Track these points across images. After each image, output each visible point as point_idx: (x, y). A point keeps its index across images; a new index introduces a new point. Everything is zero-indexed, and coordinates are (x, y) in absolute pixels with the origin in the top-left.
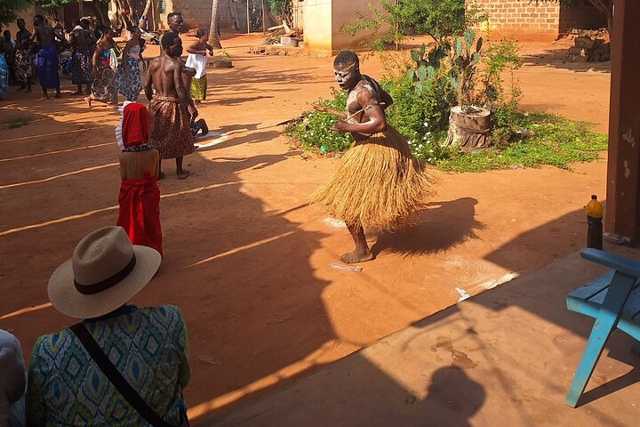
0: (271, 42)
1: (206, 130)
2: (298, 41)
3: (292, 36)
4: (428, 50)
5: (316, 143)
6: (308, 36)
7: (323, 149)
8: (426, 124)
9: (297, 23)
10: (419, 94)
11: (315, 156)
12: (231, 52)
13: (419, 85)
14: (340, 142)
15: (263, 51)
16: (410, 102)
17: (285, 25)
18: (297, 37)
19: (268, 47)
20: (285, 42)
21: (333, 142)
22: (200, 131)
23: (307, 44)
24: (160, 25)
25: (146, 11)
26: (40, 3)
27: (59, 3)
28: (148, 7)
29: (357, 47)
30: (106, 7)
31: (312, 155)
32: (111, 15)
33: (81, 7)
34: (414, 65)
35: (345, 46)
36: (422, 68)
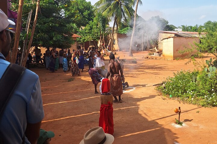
0: (150, 54)
1: (128, 86)
2: (160, 54)
3: (158, 52)
4: (213, 60)
5: (168, 94)
6: (164, 52)
7: (171, 96)
8: (213, 90)
9: (160, 47)
10: (210, 77)
11: (168, 98)
12: (136, 58)
13: (209, 74)
14: (177, 94)
15: (147, 58)
16: (206, 80)
17: (155, 48)
18: (160, 53)
19: (150, 56)
20: (156, 55)
21: (174, 94)
22: (126, 86)
23: (164, 56)
24: (113, 48)
25: (109, 44)
26: (78, 41)
27: (83, 41)
28: (110, 42)
29: (183, 56)
30: (97, 43)
31: (166, 98)
32: (99, 45)
33: (90, 43)
34: (208, 66)
35: (178, 56)
36: (211, 67)
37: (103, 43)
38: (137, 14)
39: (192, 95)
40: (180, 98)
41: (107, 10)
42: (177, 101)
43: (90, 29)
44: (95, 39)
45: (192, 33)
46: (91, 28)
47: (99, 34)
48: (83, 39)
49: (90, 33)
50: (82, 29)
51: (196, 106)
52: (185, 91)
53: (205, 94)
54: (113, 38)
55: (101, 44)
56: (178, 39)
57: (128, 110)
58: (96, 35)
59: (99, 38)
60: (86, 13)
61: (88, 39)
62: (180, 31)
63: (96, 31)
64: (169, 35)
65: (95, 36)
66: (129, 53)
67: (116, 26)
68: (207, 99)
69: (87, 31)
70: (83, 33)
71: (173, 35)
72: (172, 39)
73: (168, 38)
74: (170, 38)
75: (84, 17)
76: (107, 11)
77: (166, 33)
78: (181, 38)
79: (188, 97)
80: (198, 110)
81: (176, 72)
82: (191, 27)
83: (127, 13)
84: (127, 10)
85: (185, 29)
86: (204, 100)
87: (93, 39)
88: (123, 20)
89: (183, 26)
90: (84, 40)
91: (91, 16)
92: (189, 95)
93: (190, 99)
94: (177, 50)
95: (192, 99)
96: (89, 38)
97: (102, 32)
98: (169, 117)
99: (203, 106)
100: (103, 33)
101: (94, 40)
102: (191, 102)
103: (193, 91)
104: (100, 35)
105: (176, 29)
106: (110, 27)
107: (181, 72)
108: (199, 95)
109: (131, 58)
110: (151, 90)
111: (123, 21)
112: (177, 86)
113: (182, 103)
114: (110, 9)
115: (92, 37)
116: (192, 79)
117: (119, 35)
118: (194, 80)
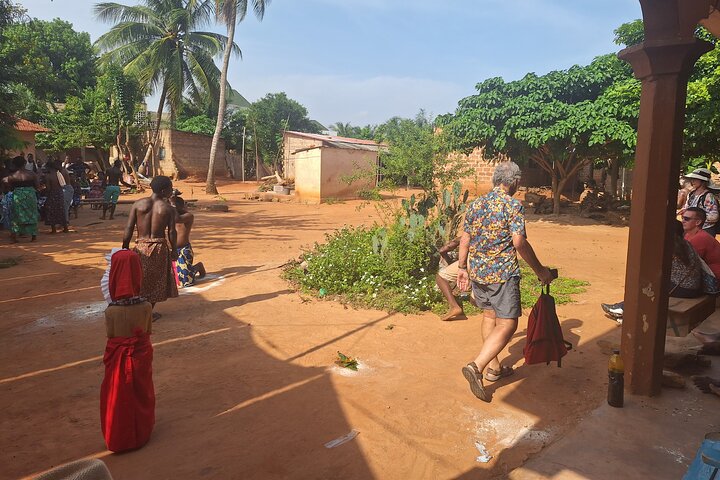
0: (264, 189)
1: (203, 273)
2: (289, 190)
3: (283, 185)
4: (418, 201)
5: (314, 286)
6: (300, 185)
7: (322, 292)
8: (422, 270)
9: (288, 174)
10: (411, 240)
11: (314, 299)
12: (228, 198)
13: (411, 232)
14: (338, 285)
15: (257, 198)
16: (405, 246)
17: (277, 175)
18: (289, 186)
19: (262, 194)
20: (278, 190)
21: (332, 285)
22: (198, 274)
23: (298, 193)
24: (159, 170)
25: (146, 158)
26: (42, 147)
27: (61, 148)
28: (148, 154)
29: (342, 196)
30: (107, 154)
31: (311, 298)
32: (112, 161)
33: (83, 154)
34: (405, 213)
35: (331, 195)
36: (413, 216)
37: (128, 155)
38: (226, 83)
39: (374, 286)
40: (344, 295)
41: (137, 59)
42: (337, 305)
43: (81, 113)
44: (102, 143)
45: (360, 141)
46: (88, 110)
47: (113, 128)
48: (61, 139)
49: (85, 123)
50: (55, 109)
51: (384, 313)
52: (357, 277)
53: (402, 281)
54: (159, 141)
55: (121, 157)
56: (331, 151)
57: (205, 344)
58: (104, 129)
59: (112, 141)
60: (70, 65)
61: (75, 141)
62: (333, 136)
63: (103, 118)
64: (309, 143)
65: (102, 132)
66: (205, 184)
67: (166, 110)
68: (409, 292)
69: (72, 118)
70: (59, 123)
71: (319, 144)
72: (317, 153)
73: (307, 150)
74: (312, 148)
75: (65, 76)
76: (138, 63)
77: (303, 137)
78: (340, 152)
79: (365, 292)
80: (390, 321)
81: (331, 233)
82: (358, 131)
83: (198, 74)
84: (198, 66)
85: (344, 131)
86: (401, 296)
87: (93, 144)
88: (186, 94)
89: (340, 125)
90: (64, 143)
91: (86, 76)
92: (365, 287)
93: (368, 297)
94: (330, 180)
95: (374, 295)
96: (78, 137)
97: (122, 122)
98: (321, 350)
99: (398, 310)
100: (124, 124)
101: (97, 144)
102: (371, 305)
103: (374, 275)
104: (117, 132)
105: (324, 132)
106: (149, 113)
107: (345, 231)
108: (390, 284)
109: (211, 198)
110: (269, 280)
111: (188, 97)
112: (337, 265)
113: (350, 308)
114: (148, 58)
115: (92, 137)
116: (371, 245)
117: (177, 136)
118: (376, 249)
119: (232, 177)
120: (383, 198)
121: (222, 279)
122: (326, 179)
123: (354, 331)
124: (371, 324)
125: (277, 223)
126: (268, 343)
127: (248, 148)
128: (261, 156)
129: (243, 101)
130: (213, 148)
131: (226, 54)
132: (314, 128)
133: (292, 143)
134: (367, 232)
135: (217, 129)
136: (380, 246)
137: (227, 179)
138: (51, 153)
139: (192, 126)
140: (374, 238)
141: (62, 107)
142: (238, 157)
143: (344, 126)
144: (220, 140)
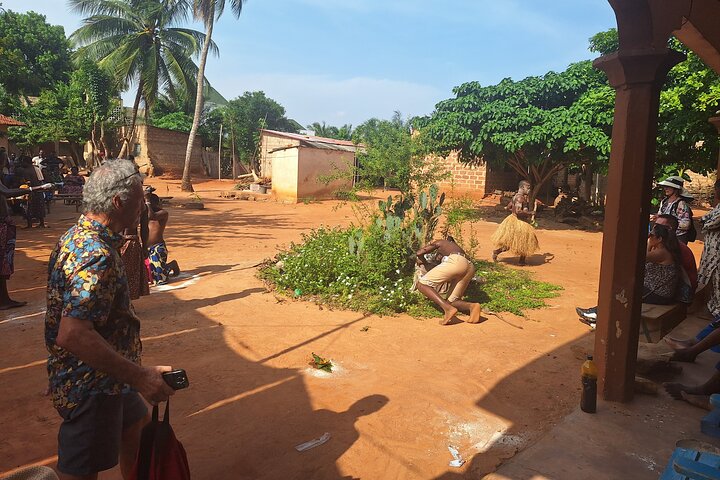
0: (241, 188)
1: (177, 272)
2: (266, 189)
3: (260, 184)
4: (394, 203)
5: (290, 286)
6: (276, 184)
7: (297, 292)
8: (398, 271)
9: (265, 172)
10: (388, 242)
11: (290, 300)
12: (203, 195)
13: (388, 234)
14: (314, 285)
15: (233, 196)
16: (381, 248)
17: (253, 173)
18: (266, 184)
19: (239, 193)
20: (254, 189)
21: (307, 286)
22: (172, 272)
23: (274, 192)
26: (15, 141)
27: (34, 142)
28: (123, 150)
29: (319, 196)
30: (82, 149)
31: (286, 298)
32: (86, 155)
33: (57, 147)
34: (382, 215)
35: (308, 195)
36: (390, 218)
37: (102, 150)
38: (204, 78)
39: (350, 287)
40: (319, 295)
41: (113, 54)
42: (313, 305)
43: (56, 107)
44: (76, 138)
45: (337, 141)
46: (63, 104)
47: (88, 123)
48: (34, 133)
49: (59, 117)
50: (29, 102)
51: (360, 315)
52: (332, 278)
53: (378, 283)
54: (135, 137)
55: (95, 152)
56: (308, 151)
58: (79, 124)
59: (87, 136)
60: (44, 58)
61: (49, 135)
62: (310, 136)
63: (77, 112)
64: (286, 142)
65: (76, 126)
66: (180, 181)
68: (384, 294)
69: (46, 111)
70: (32, 117)
71: (297, 143)
72: (295, 151)
73: (285, 149)
74: (290, 147)
75: (38, 69)
76: (114, 58)
77: (281, 136)
78: (317, 152)
79: (340, 293)
80: (365, 322)
81: (308, 232)
82: (335, 130)
83: (175, 71)
84: (175, 62)
85: (321, 131)
86: (376, 298)
87: (68, 138)
88: (162, 90)
89: (316, 125)
90: (37, 137)
91: (61, 68)
92: (341, 288)
93: (343, 298)
94: (307, 180)
95: (350, 296)
96: (53, 131)
97: (97, 117)
98: (296, 350)
99: (373, 312)
100: (99, 119)
101: (72, 139)
102: (346, 306)
103: (350, 276)
104: (92, 127)
105: (302, 132)
106: (125, 108)
107: (322, 231)
108: (365, 285)
109: (187, 195)
110: (246, 279)
111: (164, 93)
112: (313, 266)
113: (325, 309)
115: (66, 131)
116: (348, 245)
117: (153, 132)
118: (352, 250)
119: (208, 175)
120: (360, 199)
121: (197, 278)
122: (303, 180)
123: (329, 333)
124: (346, 326)
125: (252, 221)
126: (241, 343)
127: (225, 145)
128: (238, 154)
129: (220, 99)
130: (189, 145)
131: (203, 51)
132: (292, 127)
133: (269, 142)
134: (343, 232)
135: (194, 126)
136: (356, 247)
137: (203, 176)
138: (23, 146)
139: (169, 122)
140: (351, 239)
141: (35, 100)
142: (214, 155)
143: (322, 126)
144: (196, 137)
